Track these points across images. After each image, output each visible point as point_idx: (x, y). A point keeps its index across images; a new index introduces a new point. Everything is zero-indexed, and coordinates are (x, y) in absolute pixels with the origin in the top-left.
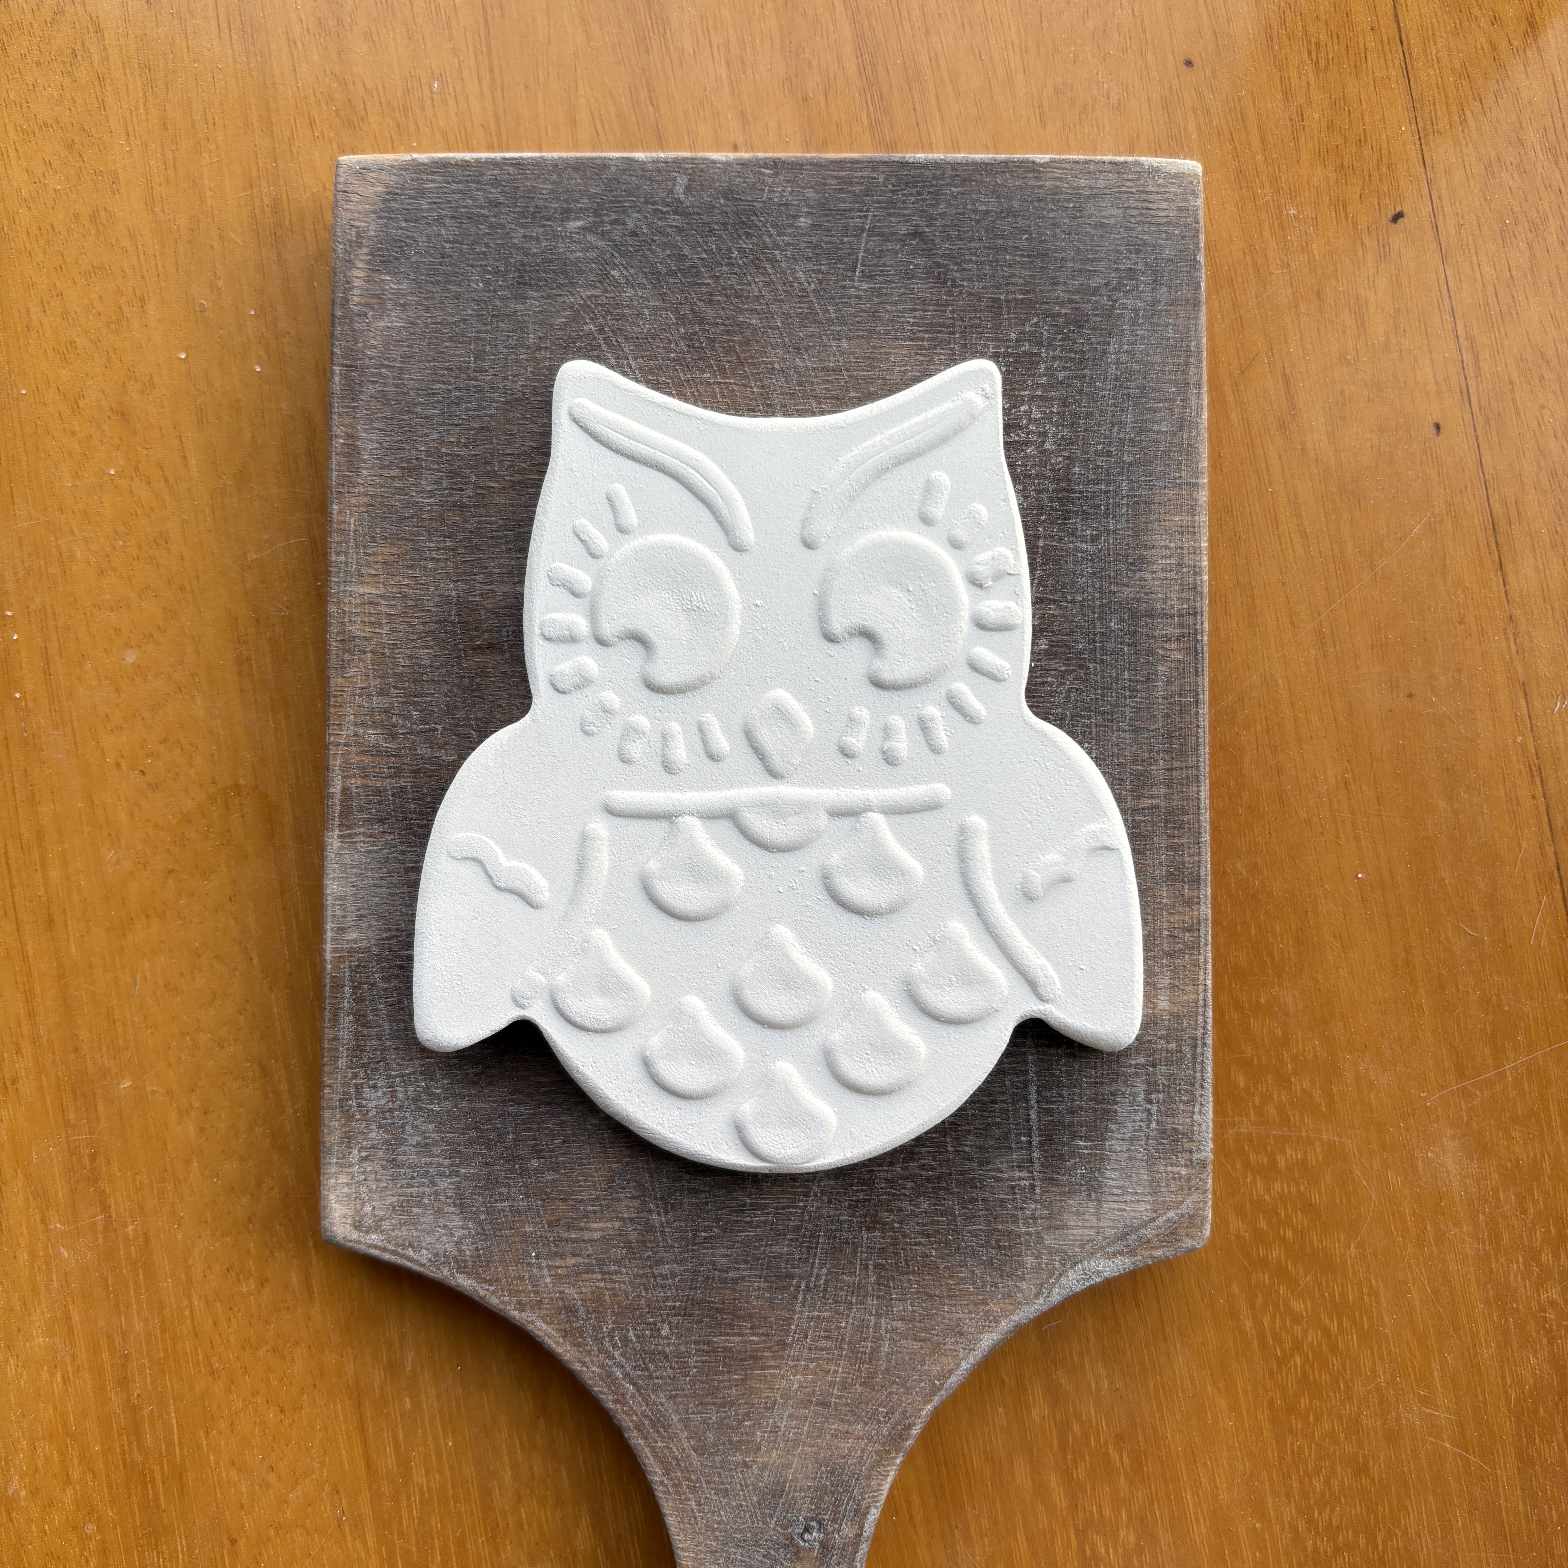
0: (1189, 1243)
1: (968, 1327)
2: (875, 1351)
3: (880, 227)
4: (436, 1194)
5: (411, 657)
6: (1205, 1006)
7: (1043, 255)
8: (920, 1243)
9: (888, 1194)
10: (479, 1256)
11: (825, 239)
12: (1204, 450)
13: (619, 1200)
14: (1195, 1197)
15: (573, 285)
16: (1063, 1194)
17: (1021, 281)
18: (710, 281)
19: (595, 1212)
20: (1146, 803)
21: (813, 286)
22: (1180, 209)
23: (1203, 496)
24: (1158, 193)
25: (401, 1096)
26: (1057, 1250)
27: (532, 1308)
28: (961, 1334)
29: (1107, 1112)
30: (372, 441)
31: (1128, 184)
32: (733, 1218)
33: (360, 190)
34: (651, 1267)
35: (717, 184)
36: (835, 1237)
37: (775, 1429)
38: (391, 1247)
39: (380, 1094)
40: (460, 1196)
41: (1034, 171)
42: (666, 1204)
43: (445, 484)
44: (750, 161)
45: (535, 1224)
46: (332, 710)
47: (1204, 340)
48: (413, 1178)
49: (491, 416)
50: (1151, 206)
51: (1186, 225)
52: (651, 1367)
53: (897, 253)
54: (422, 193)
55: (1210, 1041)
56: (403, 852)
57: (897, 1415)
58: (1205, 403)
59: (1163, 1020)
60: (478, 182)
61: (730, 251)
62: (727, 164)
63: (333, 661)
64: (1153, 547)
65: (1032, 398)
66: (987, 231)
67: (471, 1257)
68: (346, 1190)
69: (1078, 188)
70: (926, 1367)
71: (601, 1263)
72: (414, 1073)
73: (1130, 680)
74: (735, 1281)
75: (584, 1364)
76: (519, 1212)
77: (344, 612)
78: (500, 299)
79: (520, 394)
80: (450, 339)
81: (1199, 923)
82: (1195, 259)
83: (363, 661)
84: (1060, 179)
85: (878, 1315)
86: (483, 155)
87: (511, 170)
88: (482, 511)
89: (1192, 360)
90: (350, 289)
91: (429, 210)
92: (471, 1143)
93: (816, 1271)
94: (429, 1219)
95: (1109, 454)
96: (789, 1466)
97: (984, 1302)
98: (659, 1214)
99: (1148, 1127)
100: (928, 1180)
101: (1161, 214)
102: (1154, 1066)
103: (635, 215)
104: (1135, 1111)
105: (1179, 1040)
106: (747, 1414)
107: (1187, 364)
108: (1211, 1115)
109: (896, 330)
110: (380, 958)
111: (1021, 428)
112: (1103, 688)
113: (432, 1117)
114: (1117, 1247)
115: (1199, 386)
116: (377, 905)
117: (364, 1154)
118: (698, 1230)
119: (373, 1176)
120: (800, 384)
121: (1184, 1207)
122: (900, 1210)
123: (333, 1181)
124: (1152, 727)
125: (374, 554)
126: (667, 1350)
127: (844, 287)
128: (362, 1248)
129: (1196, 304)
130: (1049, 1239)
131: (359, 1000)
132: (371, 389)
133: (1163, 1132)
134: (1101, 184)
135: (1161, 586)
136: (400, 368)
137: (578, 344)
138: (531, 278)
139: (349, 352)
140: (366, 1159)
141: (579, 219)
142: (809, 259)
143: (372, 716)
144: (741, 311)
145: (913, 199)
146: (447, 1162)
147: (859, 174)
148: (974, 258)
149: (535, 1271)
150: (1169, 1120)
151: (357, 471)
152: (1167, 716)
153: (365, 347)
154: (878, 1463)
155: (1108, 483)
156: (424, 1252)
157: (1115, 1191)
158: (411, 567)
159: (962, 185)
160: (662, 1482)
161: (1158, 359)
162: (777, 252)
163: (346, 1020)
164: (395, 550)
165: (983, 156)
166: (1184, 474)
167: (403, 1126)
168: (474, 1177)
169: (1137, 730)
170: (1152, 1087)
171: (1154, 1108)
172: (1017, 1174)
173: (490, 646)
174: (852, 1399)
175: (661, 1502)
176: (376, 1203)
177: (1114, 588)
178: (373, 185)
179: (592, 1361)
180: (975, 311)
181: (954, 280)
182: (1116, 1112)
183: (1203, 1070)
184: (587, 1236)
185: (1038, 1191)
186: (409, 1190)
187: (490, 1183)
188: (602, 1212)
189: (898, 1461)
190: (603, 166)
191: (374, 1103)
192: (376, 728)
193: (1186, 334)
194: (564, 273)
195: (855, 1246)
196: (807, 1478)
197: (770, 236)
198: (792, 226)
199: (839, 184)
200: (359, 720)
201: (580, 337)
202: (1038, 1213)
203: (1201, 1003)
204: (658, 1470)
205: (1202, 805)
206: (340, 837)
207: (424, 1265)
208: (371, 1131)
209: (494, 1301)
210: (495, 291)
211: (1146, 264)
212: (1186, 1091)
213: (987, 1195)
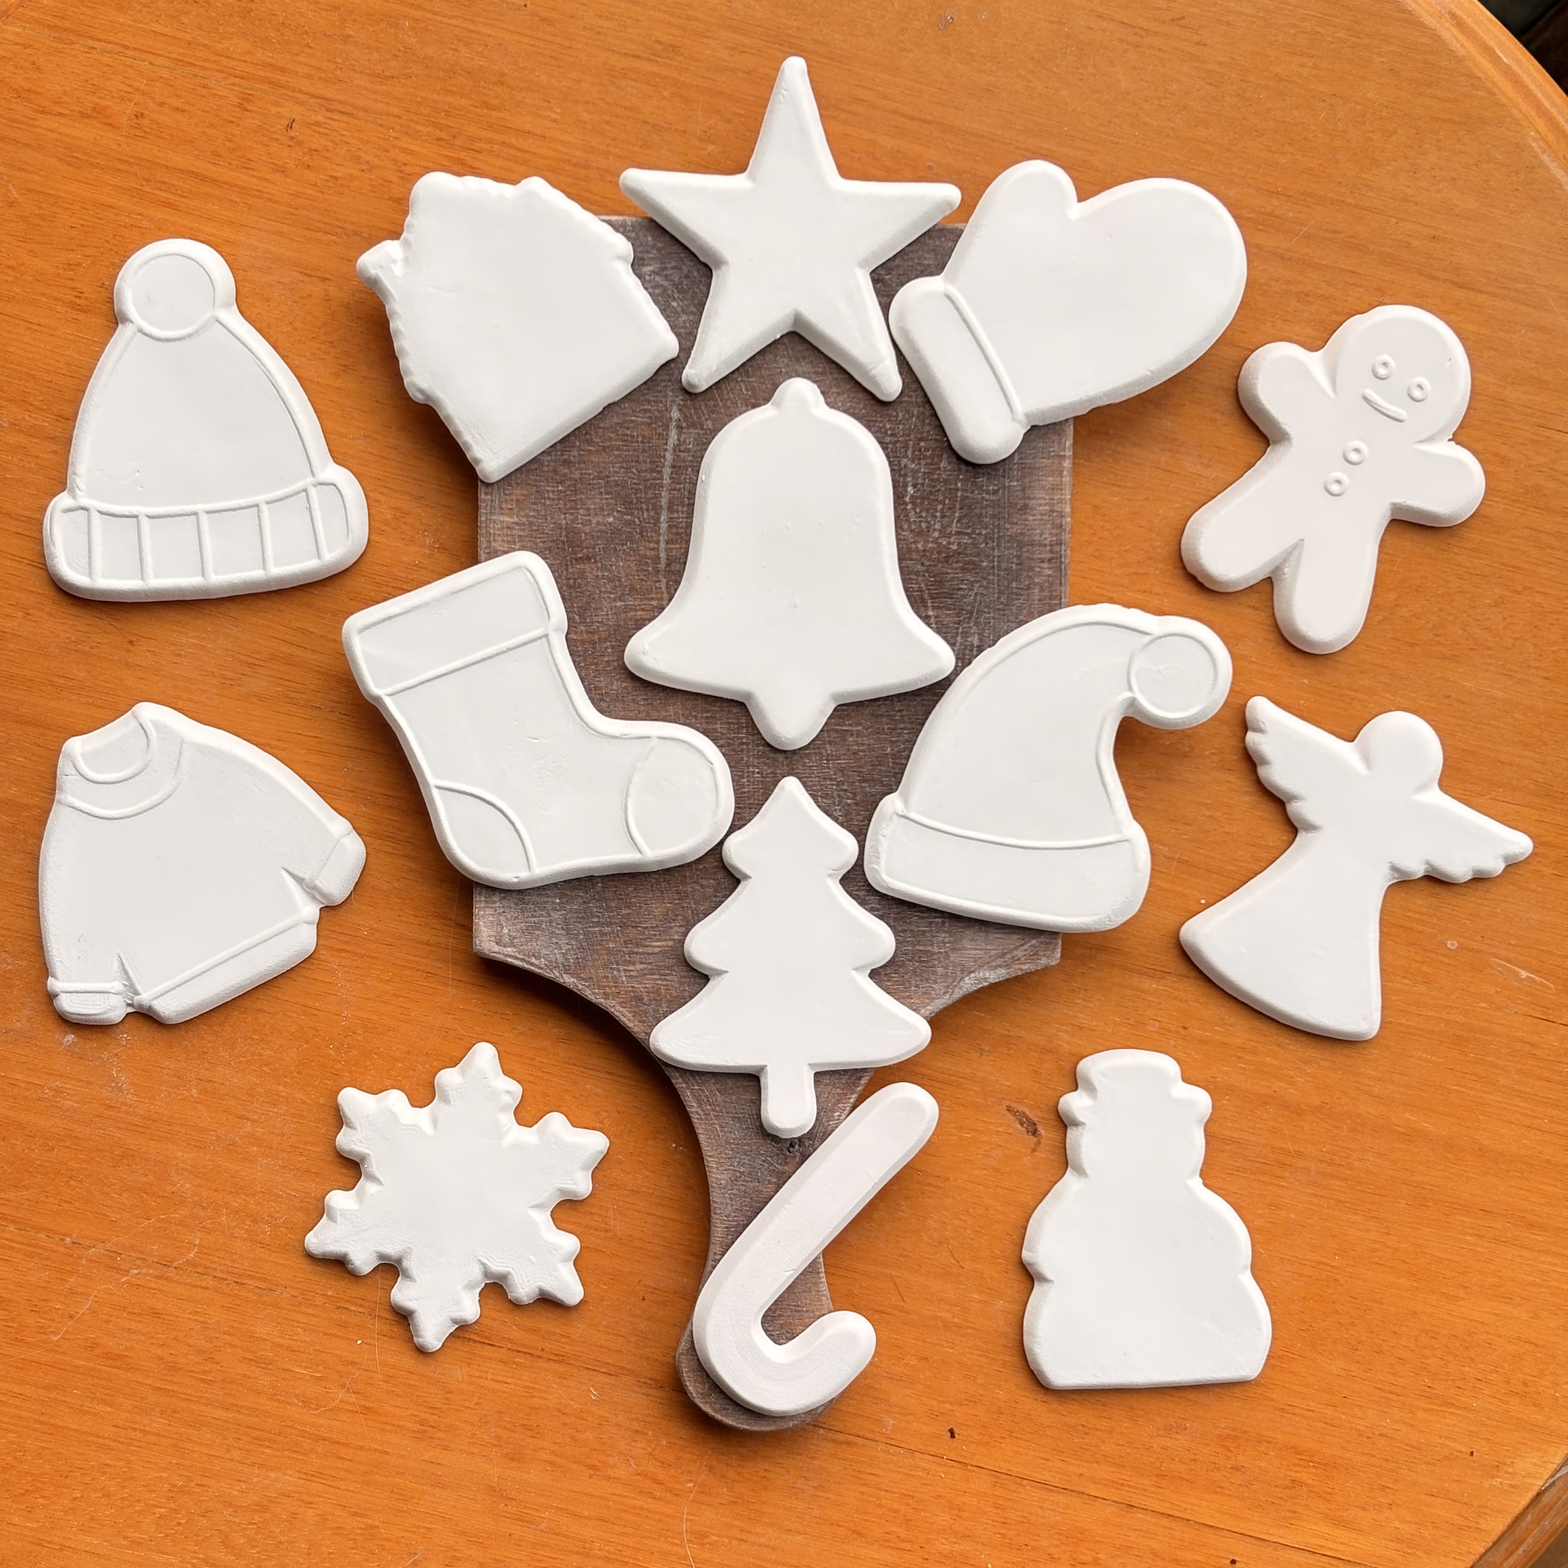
0: (1045, 962)
4: (551, 922)
10: (579, 963)
12: (1071, 432)
13: (671, 928)
16: (964, 927)
19: (655, 935)
23: (1069, 464)
26: (959, 965)
27: (613, 997)
38: (520, 956)
40: (566, 923)
45: (615, 942)
48: (535, 911)
64: (1034, 498)
67: (574, 963)
68: (491, 919)
71: (659, 968)
73: (1017, 588)
76: (606, 934)
77: (490, 534)
88: (583, 466)
92: (573, 889)
94: (546, 938)
97: (910, 997)
114: (999, 963)
117: (502, 895)
119: (508, 910)
123: (482, 913)
125: (511, 495)
128: (501, 957)
130: (953, 957)
135: (1039, 525)
140: (504, 899)
146: (558, 901)
149: (615, 973)
154: (839, 1101)
156: (543, 960)
158: (535, 503)
160: (697, 1113)
164: (524, 492)
166: (1057, 449)
168: (576, 911)
172: (934, 914)
173: (588, 558)
175: (696, 1125)
176: (510, 928)
177: (1007, 526)
184: (650, 950)
185: (947, 925)
186: (533, 919)
187: (586, 915)
188: (660, 934)
202: (946, 940)
204: (694, 1104)
207: (542, 968)
209: (587, 993)
213: (913, 927)
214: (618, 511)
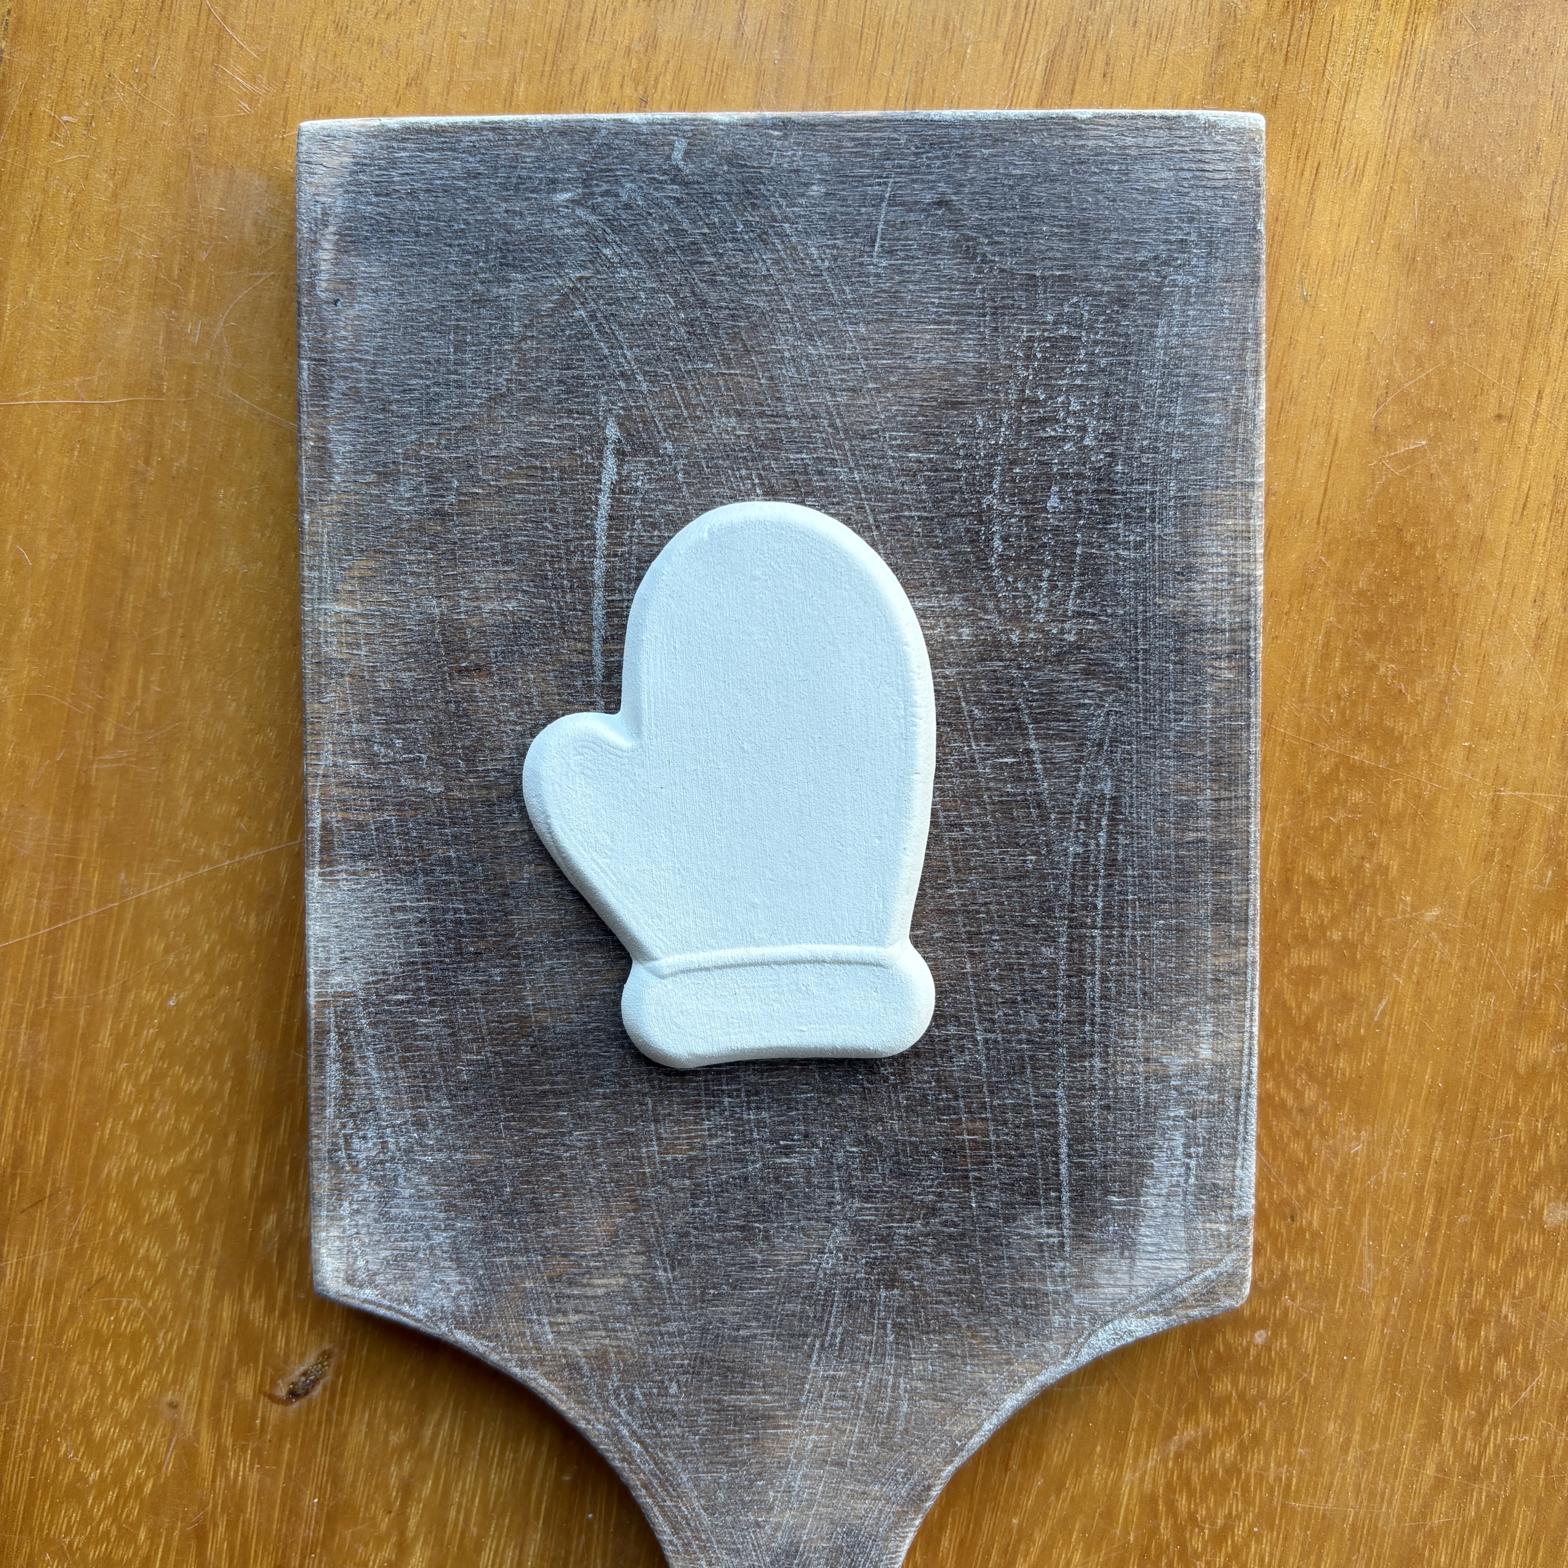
0: (1227, 1303)
1: (992, 1389)
2: (894, 1411)
3: (901, 196)
4: (432, 1248)
5: (392, 681)
6: (1250, 1054)
7: (1084, 226)
8: (941, 1302)
9: (908, 1251)
10: (477, 1312)
11: (840, 209)
12: (1261, 444)
13: (623, 1255)
14: (1234, 1255)
15: (560, 265)
16: (1094, 1251)
17: (1059, 255)
18: (712, 259)
19: (598, 1268)
20: (1191, 836)
21: (827, 263)
22: (1239, 170)
23: (1259, 496)
24: (1215, 152)
25: (392, 1147)
26: (1087, 1310)
27: (534, 1364)
28: (985, 1394)
29: (1143, 1166)
30: (344, 443)
31: (1181, 141)
32: (744, 1274)
33: (326, 161)
34: (658, 1324)
35: (719, 149)
36: (851, 1296)
37: (789, 1490)
38: (386, 1302)
39: (370, 1145)
40: (456, 1248)
41: (1074, 128)
42: (672, 1260)
43: (425, 490)
44: (756, 121)
45: (535, 1280)
46: (309, 738)
47: (1263, 320)
48: (406, 1231)
49: (474, 414)
50: (1207, 167)
51: (1244, 189)
52: (659, 1425)
53: (920, 225)
54: (393, 163)
55: (1254, 1092)
56: (389, 891)
57: (916, 1476)
58: (1263, 391)
59: (1204, 1070)
60: (454, 150)
61: (734, 224)
62: (731, 126)
63: (309, 686)
64: (1203, 554)
65: (1071, 388)
66: (1021, 199)
67: (470, 1312)
68: (337, 1243)
69: (1125, 148)
70: (947, 1428)
71: (605, 1320)
72: (405, 1123)
73: (1176, 702)
74: (746, 1339)
75: (589, 1422)
76: (519, 1267)
77: (319, 633)
78: (482, 282)
79: (504, 389)
80: (427, 328)
81: (1246, 966)
82: (1255, 228)
83: (342, 686)
84: (1104, 138)
85: (897, 1375)
86: (460, 119)
87: (491, 135)
88: (465, 519)
89: (1249, 344)
90: (316, 273)
91: (401, 183)
92: (466, 1196)
93: (831, 1330)
94: (425, 1273)
95: (1156, 450)
96: (803, 1527)
97: (1009, 1362)
98: (665, 1270)
99: (1186, 1182)
100: (950, 1236)
101: (1217, 176)
102: (1194, 1118)
103: (628, 185)
104: (1173, 1165)
105: (1222, 1090)
106: (760, 1474)
107: (1244, 348)
108: (1253, 1170)
109: (919, 312)
110: (366, 1003)
111: (1057, 421)
112: (1146, 711)
113: (427, 1169)
114: (1151, 1306)
115: (1256, 373)
116: (362, 947)
117: (355, 1207)
118: (704, 1288)
119: (364, 1231)
120: (813, 374)
121: (1222, 1265)
122: (920, 1268)
123: (324, 1234)
124: (1199, 754)
125: (350, 568)
126: (676, 1408)
127: (861, 264)
128: (356, 1303)
129: (1255, 280)
130: (1078, 1298)
131: (346, 1048)
132: (340, 385)
133: (1201, 1188)
134: (1150, 141)
135: (1212, 597)
136: (374, 362)
137: (567, 333)
138: (515, 258)
139: (318, 344)
140: (358, 1211)
141: (566, 190)
142: (823, 233)
143: (353, 744)
144: (747, 293)
145: (938, 163)
146: (442, 1215)
147: (879, 135)
148: (1006, 230)
149: (536, 1327)
150: (1209, 1175)
151: (329, 477)
152: (1214, 741)
153: (335, 338)
154: (896, 1525)
155: (1154, 483)
156: (421, 1307)
157: (1150, 1249)
158: (391, 582)
159: (993, 146)
160: (671, 1542)
161: (1210, 342)
162: (787, 225)
163: (333, 1069)
164: (372, 564)
165: (1017, 112)
166: (1238, 472)
167: (395, 1178)
168: (471, 1232)
169: (1181, 757)
170: (1191, 1140)
171: (1193, 1163)
172: (1046, 1231)
173: (478, 668)
174: (869, 1460)
176: (369, 1258)
177: (1157, 600)
178: (339, 154)
179: (597, 1419)
180: (1007, 289)
181: (984, 255)
182: (1152, 1166)
183: (1246, 1121)
184: (590, 1292)
185: (1067, 1248)
186: (403, 1244)
187: (488, 1238)
188: (605, 1268)
189: (917, 1522)
190: (593, 130)
191: (365, 1155)
192: (356, 758)
193: (1243, 313)
194: (550, 251)
195: (873, 1304)
196: (822, 1539)
197: (780, 207)
198: (803, 195)
199: (856, 146)
200: (338, 750)
201: (570, 325)
202: (1067, 1271)
203: (1246, 1051)
204: (668, 1530)
205: (1252, 840)
206: (322, 874)
207: (420, 1321)
208: (362, 1183)
209: (494, 1358)
210: (476, 274)
211: (1200, 235)
212: (1228, 1144)
213: (1013, 1253)
214: (524, 591)
